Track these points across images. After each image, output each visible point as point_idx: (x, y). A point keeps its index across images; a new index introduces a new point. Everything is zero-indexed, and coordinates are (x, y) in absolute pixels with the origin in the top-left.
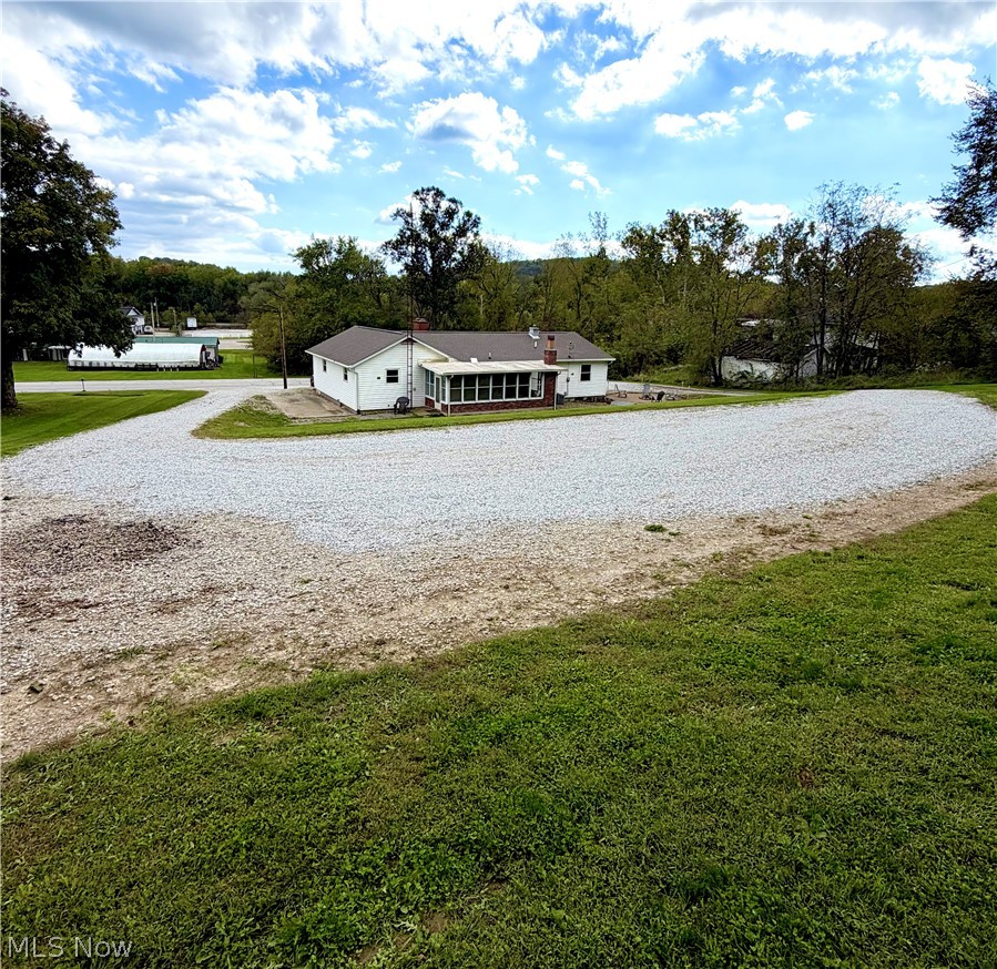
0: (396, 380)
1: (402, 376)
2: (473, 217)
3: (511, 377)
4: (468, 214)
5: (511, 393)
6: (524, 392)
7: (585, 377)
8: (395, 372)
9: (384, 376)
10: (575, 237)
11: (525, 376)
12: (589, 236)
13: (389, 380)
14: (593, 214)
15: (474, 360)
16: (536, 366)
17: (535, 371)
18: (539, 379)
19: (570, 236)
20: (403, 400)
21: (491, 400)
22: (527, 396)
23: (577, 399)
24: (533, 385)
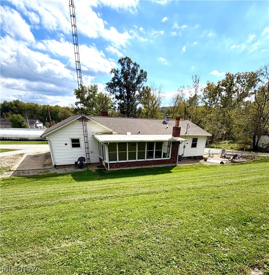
0: (78, 146)
1: (82, 143)
2: (144, 72)
3: (151, 144)
4: (142, 71)
5: (150, 155)
6: (158, 154)
7: (194, 145)
8: (78, 141)
9: (70, 144)
10: (186, 87)
11: (159, 144)
12: (191, 87)
13: (74, 146)
14: (194, 76)
15: (129, 133)
16: (167, 137)
17: (166, 141)
18: (169, 146)
19: (183, 87)
20: (82, 159)
21: (137, 160)
22: (161, 157)
23: (188, 157)
24: (164, 150)
